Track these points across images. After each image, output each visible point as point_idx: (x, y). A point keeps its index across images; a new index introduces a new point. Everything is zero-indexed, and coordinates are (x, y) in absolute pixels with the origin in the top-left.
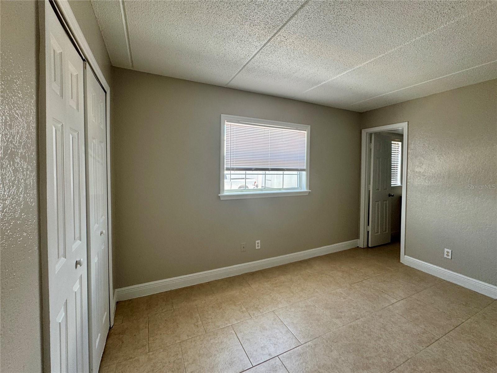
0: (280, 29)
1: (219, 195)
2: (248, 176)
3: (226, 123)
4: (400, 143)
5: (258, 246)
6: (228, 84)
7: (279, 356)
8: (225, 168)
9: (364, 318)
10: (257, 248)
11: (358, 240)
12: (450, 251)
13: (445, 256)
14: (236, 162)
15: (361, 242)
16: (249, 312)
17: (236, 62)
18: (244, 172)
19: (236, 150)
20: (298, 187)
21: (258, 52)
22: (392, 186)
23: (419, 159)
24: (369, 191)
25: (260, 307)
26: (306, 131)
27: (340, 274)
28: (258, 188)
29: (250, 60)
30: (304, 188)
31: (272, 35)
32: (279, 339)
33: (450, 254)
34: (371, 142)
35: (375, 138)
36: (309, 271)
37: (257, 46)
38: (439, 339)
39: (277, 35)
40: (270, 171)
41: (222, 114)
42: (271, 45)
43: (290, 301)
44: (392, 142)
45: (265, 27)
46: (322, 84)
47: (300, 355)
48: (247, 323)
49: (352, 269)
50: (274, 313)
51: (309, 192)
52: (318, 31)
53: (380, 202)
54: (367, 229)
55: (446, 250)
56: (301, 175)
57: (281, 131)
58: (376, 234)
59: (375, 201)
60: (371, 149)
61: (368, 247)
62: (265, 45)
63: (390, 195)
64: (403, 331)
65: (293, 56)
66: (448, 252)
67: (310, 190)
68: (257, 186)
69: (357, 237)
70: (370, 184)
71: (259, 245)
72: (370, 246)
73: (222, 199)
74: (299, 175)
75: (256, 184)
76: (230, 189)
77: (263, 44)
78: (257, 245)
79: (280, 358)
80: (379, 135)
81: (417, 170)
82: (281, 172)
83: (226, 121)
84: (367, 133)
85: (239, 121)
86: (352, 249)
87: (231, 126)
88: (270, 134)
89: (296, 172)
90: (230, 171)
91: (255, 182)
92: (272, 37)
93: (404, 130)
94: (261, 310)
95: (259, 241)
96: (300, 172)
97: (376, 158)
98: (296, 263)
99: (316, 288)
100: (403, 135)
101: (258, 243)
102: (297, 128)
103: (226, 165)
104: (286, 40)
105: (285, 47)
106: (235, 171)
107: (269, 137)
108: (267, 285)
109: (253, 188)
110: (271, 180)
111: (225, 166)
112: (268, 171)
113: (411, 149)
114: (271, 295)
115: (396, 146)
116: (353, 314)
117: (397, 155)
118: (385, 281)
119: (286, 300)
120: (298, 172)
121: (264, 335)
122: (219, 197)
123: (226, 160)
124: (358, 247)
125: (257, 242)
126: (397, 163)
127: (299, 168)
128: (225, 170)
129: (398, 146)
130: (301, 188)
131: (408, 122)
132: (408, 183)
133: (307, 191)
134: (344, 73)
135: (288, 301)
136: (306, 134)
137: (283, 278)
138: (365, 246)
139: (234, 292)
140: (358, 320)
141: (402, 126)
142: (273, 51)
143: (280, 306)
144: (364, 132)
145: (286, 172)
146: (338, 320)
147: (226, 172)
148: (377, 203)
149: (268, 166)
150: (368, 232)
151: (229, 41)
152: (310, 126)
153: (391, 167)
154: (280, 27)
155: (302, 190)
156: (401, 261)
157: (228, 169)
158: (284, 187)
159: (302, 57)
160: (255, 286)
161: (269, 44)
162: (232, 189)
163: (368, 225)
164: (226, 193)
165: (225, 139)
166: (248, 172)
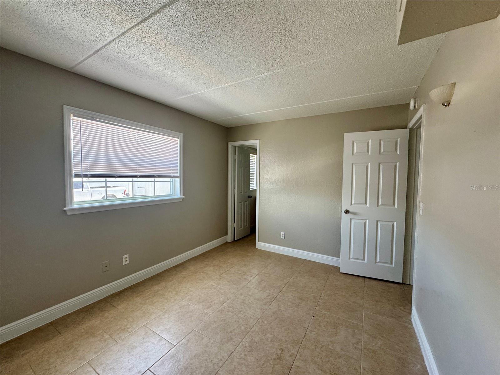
0: (141, 22)
1: (65, 209)
2: (108, 184)
3: (72, 117)
4: (256, 156)
5: (126, 261)
6: (73, 67)
7: (150, 369)
8: (73, 175)
9: (230, 300)
10: (124, 263)
11: (227, 236)
12: (284, 233)
13: (282, 237)
14: (89, 167)
15: (229, 238)
16: (113, 337)
17: (84, 43)
18: (103, 179)
19: (89, 152)
20: (172, 193)
21: (115, 39)
22: (251, 189)
23: (267, 169)
24: (235, 194)
25: (129, 326)
26: (178, 138)
27: (212, 268)
28: (129, 197)
29: (105, 46)
30: (178, 195)
31: (132, 25)
32: (151, 351)
33: (284, 236)
34: (235, 154)
35: (238, 149)
36: (184, 273)
37: (112, 32)
38: (277, 296)
39: (137, 28)
40: (138, 179)
41: (65, 105)
42: (132, 37)
43: (164, 309)
44: (251, 155)
45: (121, 13)
46: (192, 94)
47: (172, 357)
48: (112, 350)
49: (222, 261)
50: (146, 326)
51: (183, 198)
52: (183, 40)
53: (242, 203)
54: (233, 226)
55: (282, 233)
56: (174, 182)
57: (151, 136)
58: (241, 229)
59: (238, 203)
60: (235, 160)
61: (234, 240)
62: (123, 34)
63: (249, 197)
64: (255, 299)
65: (159, 57)
66: (283, 234)
67: (183, 196)
68: (128, 195)
69: (226, 234)
70: (235, 189)
71: (128, 259)
72: (235, 239)
73: (68, 213)
74: (172, 182)
75: (126, 193)
76: (90, 200)
77: (121, 33)
78: (124, 260)
79: (151, 370)
80: (241, 148)
81: (265, 177)
82: (153, 179)
83: (72, 115)
84: (232, 146)
85: (93, 118)
86: (223, 244)
87: (81, 122)
88: (137, 138)
89: (169, 179)
90: (81, 178)
91: (125, 191)
92: (132, 27)
93: (258, 146)
94: (130, 330)
95: (127, 256)
96: (173, 179)
97: (239, 167)
98: (171, 269)
99: (190, 288)
100: (257, 149)
101: (126, 258)
102: (169, 134)
103: (74, 171)
104: (150, 37)
105: (149, 44)
106: (90, 179)
107: (137, 140)
108: (138, 300)
109: (123, 197)
110: (145, 188)
111: (73, 173)
112: (136, 179)
113: (262, 161)
114: (143, 309)
115: (253, 159)
116: (221, 299)
117: (254, 165)
118: (245, 265)
119: (159, 309)
120: (172, 179)
121: (132, 355)
122: (65, 211)
123: (74, 164)
124: (227, 242)
125: (124, 257)
126: (254, 172)
127: (172, 175)
128: (73, 177)
129: (254, 158)
130: (174, 195)
131: (260, 140)
132: (260, 187)
133: (180, 197)
134: (212, 89)
135: (161, 309)
136: (178, 142)
137: (156, 288)
138: (232, 240)
139: (95, 322)
140: (225, 303)
141: (256, 143)
142: (135, 44)
143: (153, 317)
144: (230, 145)
145: (157, 179)
146: (209, 309)
147: (75, 180)
148: (240, 204)
149: (137, 173)
150: (234, 228)
151: (67, 10)
152: (182, 134)
153: (250, 175)
154: (140, 20)
155: (176, 197)
156: (256, 247)
157: (77, 176)
158: (156, 195)
159: (169, 62)
160: (122, 306)
161: (128, 34)
162: (92, 200)
163: (234, 222)
164: (75, 206)
165: (72, 138)
166: (108, 179)
